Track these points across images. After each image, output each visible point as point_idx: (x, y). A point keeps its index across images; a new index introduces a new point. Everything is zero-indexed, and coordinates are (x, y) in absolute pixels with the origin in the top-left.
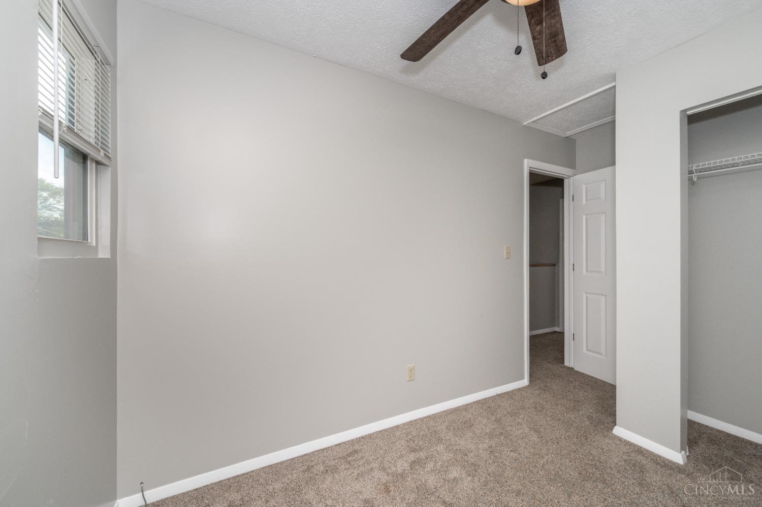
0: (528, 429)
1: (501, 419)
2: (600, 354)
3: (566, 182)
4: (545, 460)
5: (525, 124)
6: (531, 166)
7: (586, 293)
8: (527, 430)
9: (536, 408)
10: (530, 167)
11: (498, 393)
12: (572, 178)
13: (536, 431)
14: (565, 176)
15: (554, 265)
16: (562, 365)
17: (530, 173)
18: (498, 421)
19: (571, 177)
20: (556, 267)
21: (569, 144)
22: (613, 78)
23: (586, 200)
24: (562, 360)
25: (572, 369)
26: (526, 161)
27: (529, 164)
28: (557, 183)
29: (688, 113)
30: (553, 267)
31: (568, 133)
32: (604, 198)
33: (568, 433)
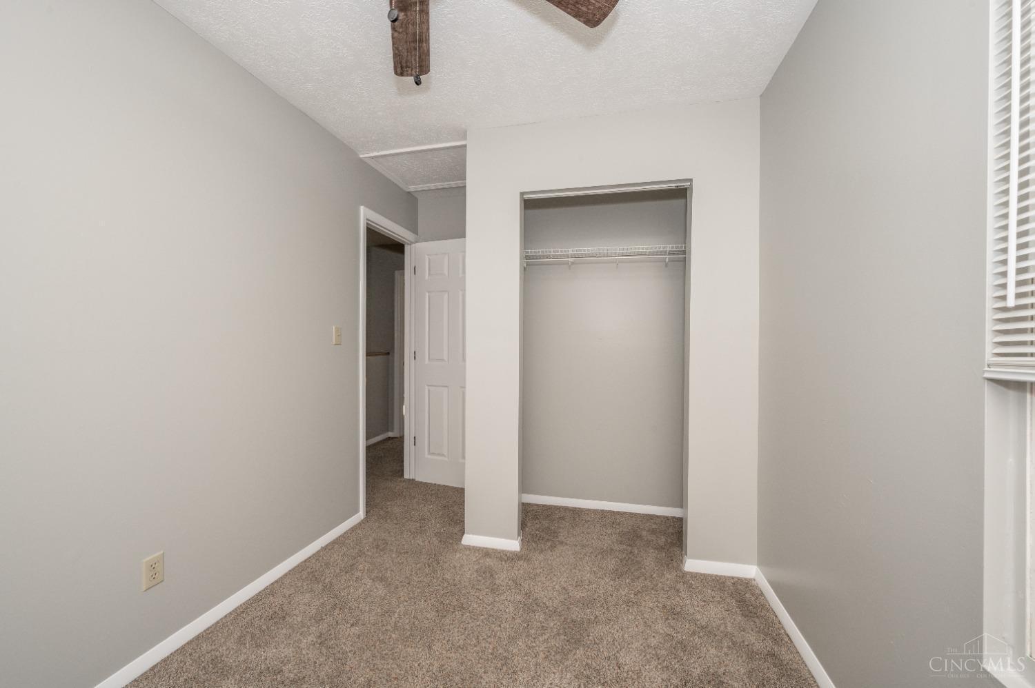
0: (371, 581)
1: (331, 583)
2: (443, 455)
3: (407, 248)
4: (396, 615)
5: (361, 156)
6: (370, 219)
7: (428, 386)
8: (369, 582)
9: (377, 547)
10: (367, 220)
11: (323, 546)
12: (414, 245)
13: (382, 579)
14: (406, 241)
15: (388, 354)
16: (402, 479)
17: (367, 228)
18: (328, 588)
19: (413, 243)
20: (390, 356)
21: (411, 200)
22: (464, 135)
23: (429, 274)
24: (401, 472)
25: (413, 480)
26: (362, 208)
27: (365, 214)
28: (398, 248)
29: (525, 196)
30: (385, 356)
31: (411, 188)
32: (447, 274)
33: (418, 565)
